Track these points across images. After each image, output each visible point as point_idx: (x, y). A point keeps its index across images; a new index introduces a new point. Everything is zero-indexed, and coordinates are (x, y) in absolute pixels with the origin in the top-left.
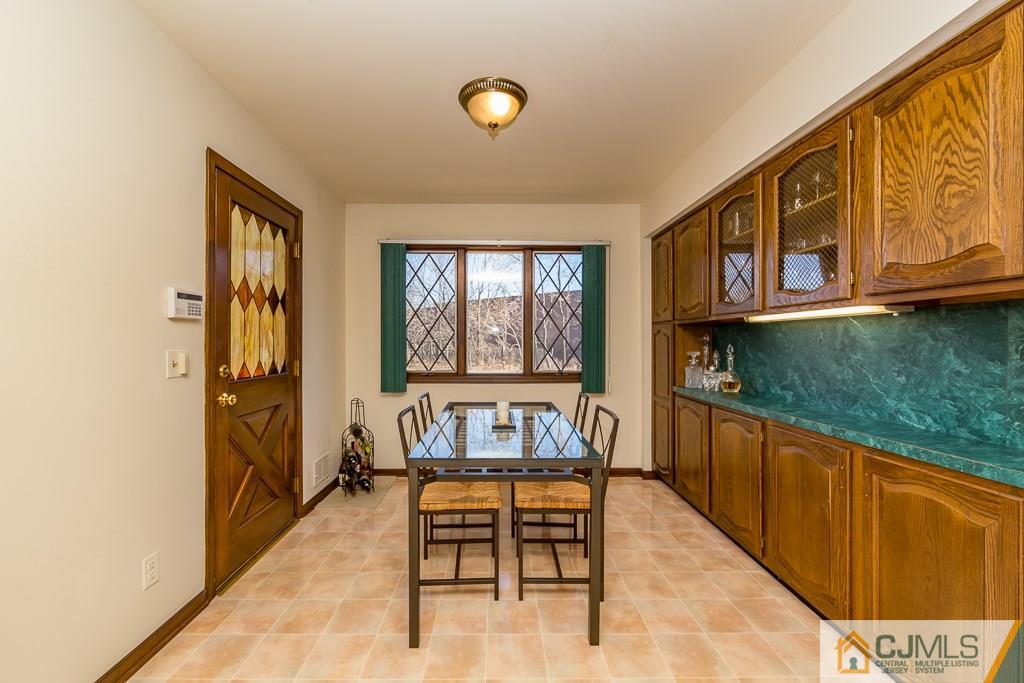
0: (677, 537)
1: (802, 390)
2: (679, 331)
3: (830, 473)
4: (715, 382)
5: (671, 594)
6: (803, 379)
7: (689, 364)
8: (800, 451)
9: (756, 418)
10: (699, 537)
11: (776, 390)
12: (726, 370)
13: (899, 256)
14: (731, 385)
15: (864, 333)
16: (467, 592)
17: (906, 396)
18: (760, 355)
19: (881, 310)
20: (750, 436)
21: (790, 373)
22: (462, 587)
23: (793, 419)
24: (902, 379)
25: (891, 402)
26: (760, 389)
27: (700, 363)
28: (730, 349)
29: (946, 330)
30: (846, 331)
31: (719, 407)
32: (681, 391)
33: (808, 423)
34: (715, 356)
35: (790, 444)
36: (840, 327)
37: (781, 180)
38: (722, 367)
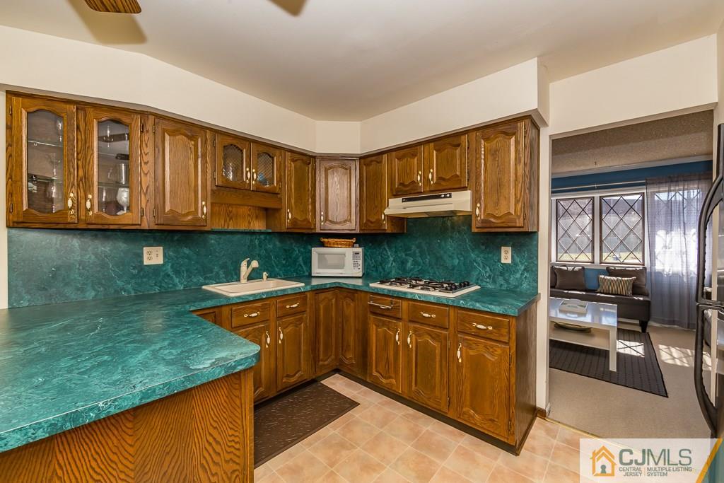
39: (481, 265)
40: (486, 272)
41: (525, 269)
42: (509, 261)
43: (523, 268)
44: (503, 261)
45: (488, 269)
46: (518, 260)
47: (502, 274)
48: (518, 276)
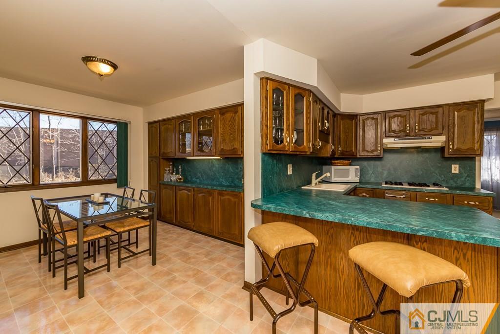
0: (166, 233)
1: (201, 179)
2: (162, 160)
3: (211, 198)
4: (175, 178)
5: (171, 246)
6: (202, 175)
7: (166, 173)
8: (203, 194)
9: (191, 187)
10: (173, 230)
11: (194, 179)
12: (178, 174)
13: (224, 147)
14: (180, 179)
15: (216, 163)
16: (93, 274)
17: (224, 178)
18: (189, 169)
19: (219, 158)
20: (189, 193)
21: (198, 174)
22: (91, 273)
23: (202, 186)
24: (223, 174)
25: (221, 180)
26: (189, 179)
27: (169, 172)
28: (180, 167)
29: (230, 163)
30: (212, 162)
31: (179, 186)
32: (163, 183)
33: (205, 187)
34: (175, 169)
35: (200, 193)
36: (211, 161)
37: (198, 120)
38: (177, 173)
39: (438, 174)
40: (442, 178)
41: (467, 176)
42: (457, 172)
43: (466, 175)
44: (453, 172)
45: (443, 176)
46: (463, 171)
47: (452, 179)
48: (463, 179)
